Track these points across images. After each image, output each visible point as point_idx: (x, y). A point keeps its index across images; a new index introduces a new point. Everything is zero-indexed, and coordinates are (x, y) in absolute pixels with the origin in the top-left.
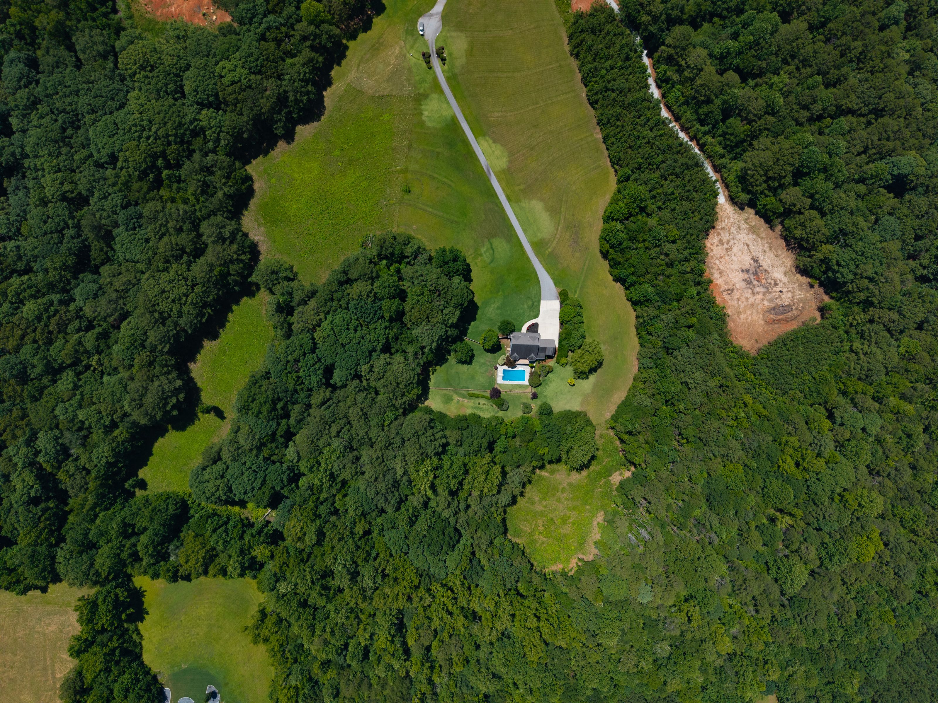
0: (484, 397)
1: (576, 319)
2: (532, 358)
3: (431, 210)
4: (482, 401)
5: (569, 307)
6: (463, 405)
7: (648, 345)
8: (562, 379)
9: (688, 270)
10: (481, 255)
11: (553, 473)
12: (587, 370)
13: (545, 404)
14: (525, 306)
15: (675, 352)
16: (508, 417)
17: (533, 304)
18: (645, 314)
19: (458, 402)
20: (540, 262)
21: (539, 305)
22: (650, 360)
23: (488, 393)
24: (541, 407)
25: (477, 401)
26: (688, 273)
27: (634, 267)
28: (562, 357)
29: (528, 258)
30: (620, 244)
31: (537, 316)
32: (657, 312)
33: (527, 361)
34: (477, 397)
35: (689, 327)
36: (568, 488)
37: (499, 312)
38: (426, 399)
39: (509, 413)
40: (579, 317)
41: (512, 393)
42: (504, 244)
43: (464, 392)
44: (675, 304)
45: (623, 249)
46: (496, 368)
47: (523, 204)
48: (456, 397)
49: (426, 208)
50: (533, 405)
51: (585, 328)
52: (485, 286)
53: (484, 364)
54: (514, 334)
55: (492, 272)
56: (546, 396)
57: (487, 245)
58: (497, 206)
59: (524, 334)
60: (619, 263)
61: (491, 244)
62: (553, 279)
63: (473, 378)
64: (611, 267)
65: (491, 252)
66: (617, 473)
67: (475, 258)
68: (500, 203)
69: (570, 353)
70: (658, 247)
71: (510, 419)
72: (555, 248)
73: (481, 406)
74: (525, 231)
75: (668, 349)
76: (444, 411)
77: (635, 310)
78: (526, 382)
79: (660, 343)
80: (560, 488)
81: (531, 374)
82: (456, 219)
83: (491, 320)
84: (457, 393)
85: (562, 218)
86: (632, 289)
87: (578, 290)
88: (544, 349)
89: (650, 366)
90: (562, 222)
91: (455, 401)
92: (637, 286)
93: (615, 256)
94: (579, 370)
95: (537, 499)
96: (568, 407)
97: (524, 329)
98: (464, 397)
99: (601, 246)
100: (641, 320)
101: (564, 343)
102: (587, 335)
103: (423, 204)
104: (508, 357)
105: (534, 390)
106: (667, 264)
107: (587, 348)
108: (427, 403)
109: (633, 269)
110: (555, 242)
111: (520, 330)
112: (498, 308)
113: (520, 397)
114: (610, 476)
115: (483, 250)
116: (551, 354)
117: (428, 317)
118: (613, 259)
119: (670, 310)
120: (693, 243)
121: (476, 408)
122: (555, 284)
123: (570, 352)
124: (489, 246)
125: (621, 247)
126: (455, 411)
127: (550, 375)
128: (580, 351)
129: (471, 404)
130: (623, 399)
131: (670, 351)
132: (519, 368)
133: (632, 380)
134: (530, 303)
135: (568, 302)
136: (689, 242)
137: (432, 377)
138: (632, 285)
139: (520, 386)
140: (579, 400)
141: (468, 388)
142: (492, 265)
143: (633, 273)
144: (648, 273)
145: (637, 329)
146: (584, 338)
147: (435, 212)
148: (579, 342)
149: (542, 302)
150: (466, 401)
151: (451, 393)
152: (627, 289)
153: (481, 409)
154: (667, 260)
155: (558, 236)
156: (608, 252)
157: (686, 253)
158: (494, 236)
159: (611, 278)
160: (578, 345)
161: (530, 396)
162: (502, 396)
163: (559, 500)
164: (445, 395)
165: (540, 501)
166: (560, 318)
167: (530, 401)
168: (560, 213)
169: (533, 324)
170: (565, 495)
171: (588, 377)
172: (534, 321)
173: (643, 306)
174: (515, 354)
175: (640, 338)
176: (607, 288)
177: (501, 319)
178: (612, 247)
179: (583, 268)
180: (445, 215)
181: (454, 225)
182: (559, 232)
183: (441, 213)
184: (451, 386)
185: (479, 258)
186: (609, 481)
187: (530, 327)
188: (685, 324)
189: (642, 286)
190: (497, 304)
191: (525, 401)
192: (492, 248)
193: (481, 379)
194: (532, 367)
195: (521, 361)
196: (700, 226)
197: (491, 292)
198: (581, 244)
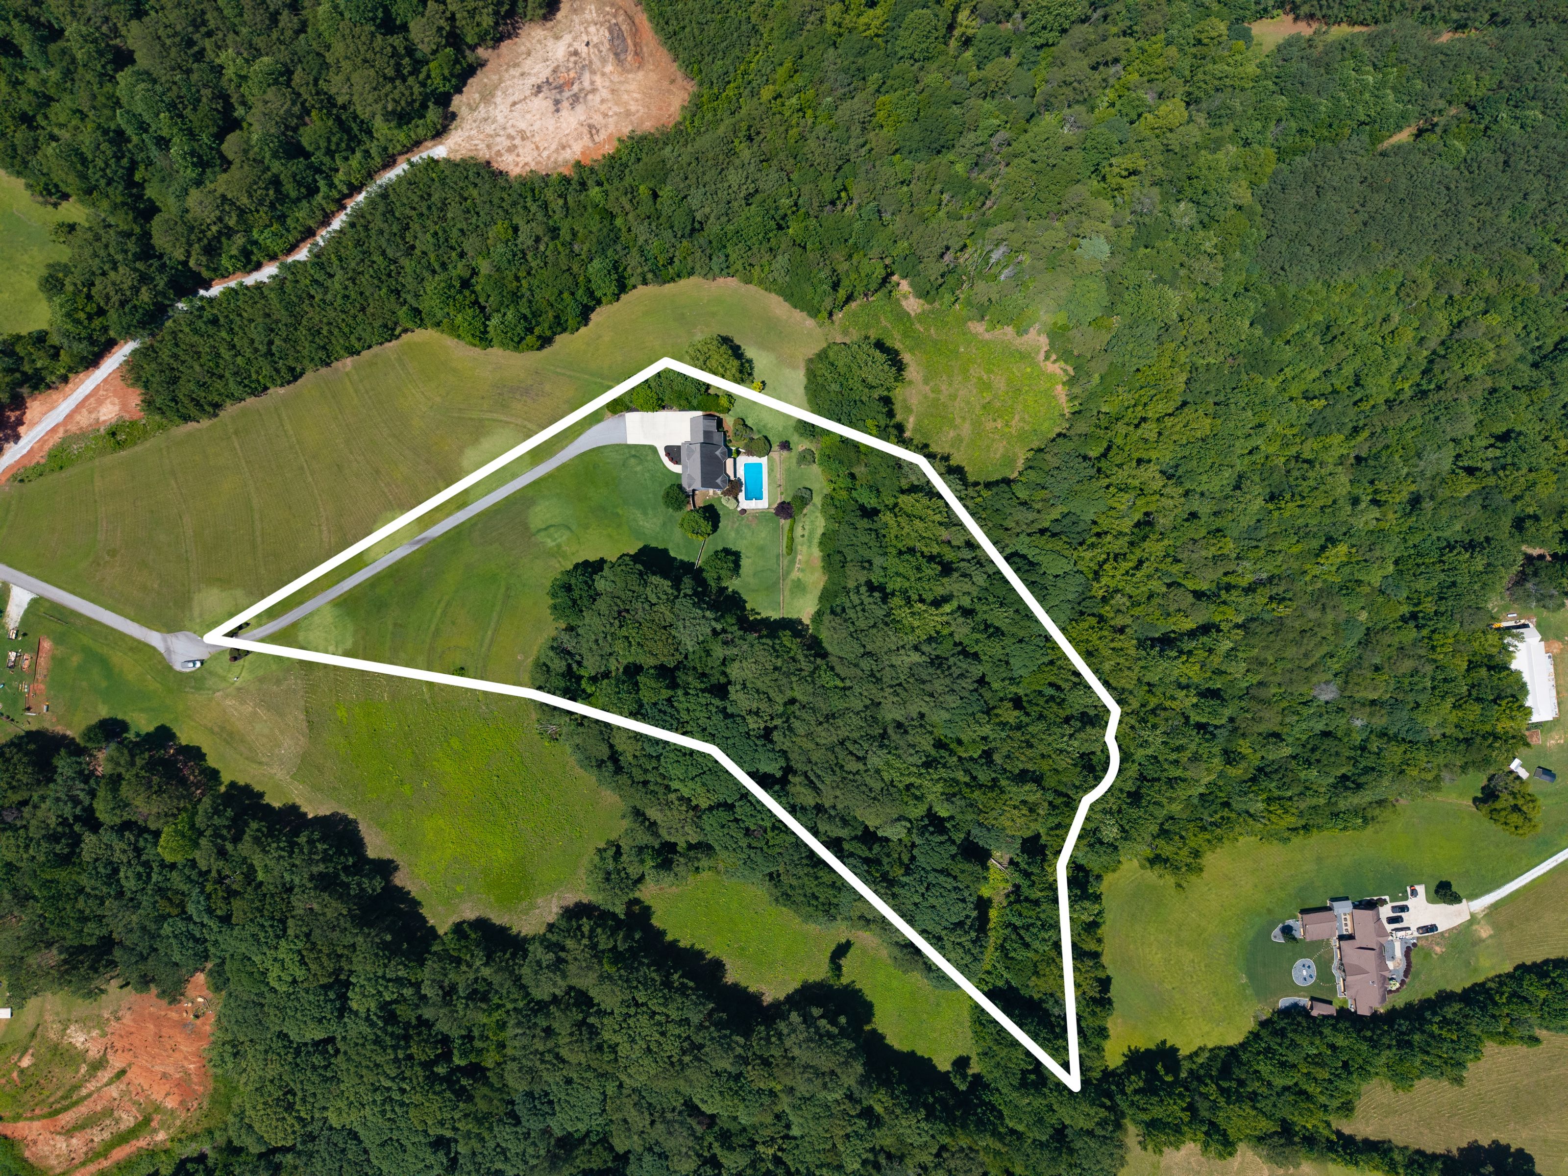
0: (792, 530)
1: (654, 384)
2: (723, 453)
3: (489, 633)
4: (799, 531)
5: (635, 396)
6: (807, 562)
7: (690, 264)
9: (561, 202)
10: (559, 546)
11: (908, 409)
12: (737, 362)
13: (797, 429)
14: (639, 468)
15: (698, 218)
16: (822, 489)
17: (634, 456)
18: (639, 270)
19: (802, 570)
20: (563, 448)
21: (636, 446)
22: (714, 258)
23: (785, 523)
24: (802, 435)
25: (798, 540)
26: (566, 203)
27: (561, 293)
28: (718, 405)
29: (559, 469)
30: (525, 317)
31: (653, 449)
32: (634, 251)
33: (729, 462)
34: (792, 540)
35: (655, 196)
36: (932, 384)
37: (650, 512)
38: (800, 622)
39: (815, 487)
41: (783, 482)
42: (537, 509)
43: (786, 562)
44: (618, 222)
45: (533, 313)
46: (744, 511)
48: (795, 575)
49: (487, 641)
50: (801, 448)
52: (610, 536)
53: (737, 532)
54: (685, 485)
55: (586, 527)
56: (785, 428)
57: (541, 537)
58: (475, 524)
59: (685, 468)
60: (557, 317)
61: (539, 531)
62: (591, 425)
63: (761, 549)
64: (564, 330)
65: (552, 530)
66: (904, 303)
67: (564, 556)
70: (525, 254)
71: (825, 483)
73: (806, 534)
74: (515, 476)
75: (693, 230)
76: (817, 593)
77: (634, 287)
78: (764, 460)
79: (685, 243)
80: (932, 396)
81: (749, 453)
82: (503, 590)
83: (664, 524)
84: (788, 573)
85: (488, 416)
86: (598, 294)
87: (606, 383)
88: (707, 434)
89: (723, 258)
90: (495, 416)
91: (801, 575)
92: (594, 286)
93: (546, 325)
94: (738, 375)
95: (952, 434)
96: (800, 391)
97: (677, 469)
98: (793, 562)
99: (531, 348)
100: (650, 276)
101: (695, 402)
103: (481, 646)
104: (724, 493)
105: (775, 447)
106: (553, 239)
107: (701, 363)
108: (806, 621)
109: (566, 295)
110: (530, 426)
111: (678, 476)
112: (645, 514)
113: (788, 470)
114: (909, 315)
115: (550, 543)
116: (714, 423)
117: (665, 628)
118: (550, 328)
119: (629, 230)
120: (515, 196)
121: (810, 541)
122: (599, 421)
123: (710, 391)
124: (542, 534)
125: (529, 316)
126: (816, 575)
127: (749, 422)
129: (804, 549)
130: (781, 299)
131: (697, 226)
132: (741, 474)
133: (750, 286)
134: (633, 461)
135: (627, 400)
136: (514, 204)
137: (764, 615)
138: (591, 294)
139: (771, 471)
140: (787, 372)
141: (778, 556)
142: (574, 527)
143: (573, 294)
144: (570, 269)
145: (665, 282)
147: (493, 625)
149: (631, 441)
150: (799, 557)
151: (788, 582)
152: (599, 302)
153: (812, 533)
154: (546, 239)
155: (519, 421)
156: (539, 338)
157: (534, 208)
158: (527, 528)
159: (583, 330)
161: (785, 453)
162: (788, 500)
163: (953, 397)
164: (792, 592)
165: (956, 427)
166: (654, 410)
167: (794, 454)
168: (481, 420)
169: (668, 454)
170: (944, 387)
171: (750, 361)
172: (662, 453)
173: (626, 275)
174: (719, 481)
175: (679, 276)
176: (600, 337)
177: (662, 508)
178: (530, 330)
179: (570, 377)
180: (498, 608)
181: (513, 593)
182: (513, 420)
183: (495, 615)
184: (776, 583)
185: (564, 548)
186: (918, 316)
187: (672, 460)
188: (651, 203)
189: (593, 278)
190: (639, 515)
191: (794, 461)
192: (546, 529)
193: (763, 535)
194: (738, 453)
195: (730, 471)
196: (487, 186)
197: (619, 526)
198: (530, 382)
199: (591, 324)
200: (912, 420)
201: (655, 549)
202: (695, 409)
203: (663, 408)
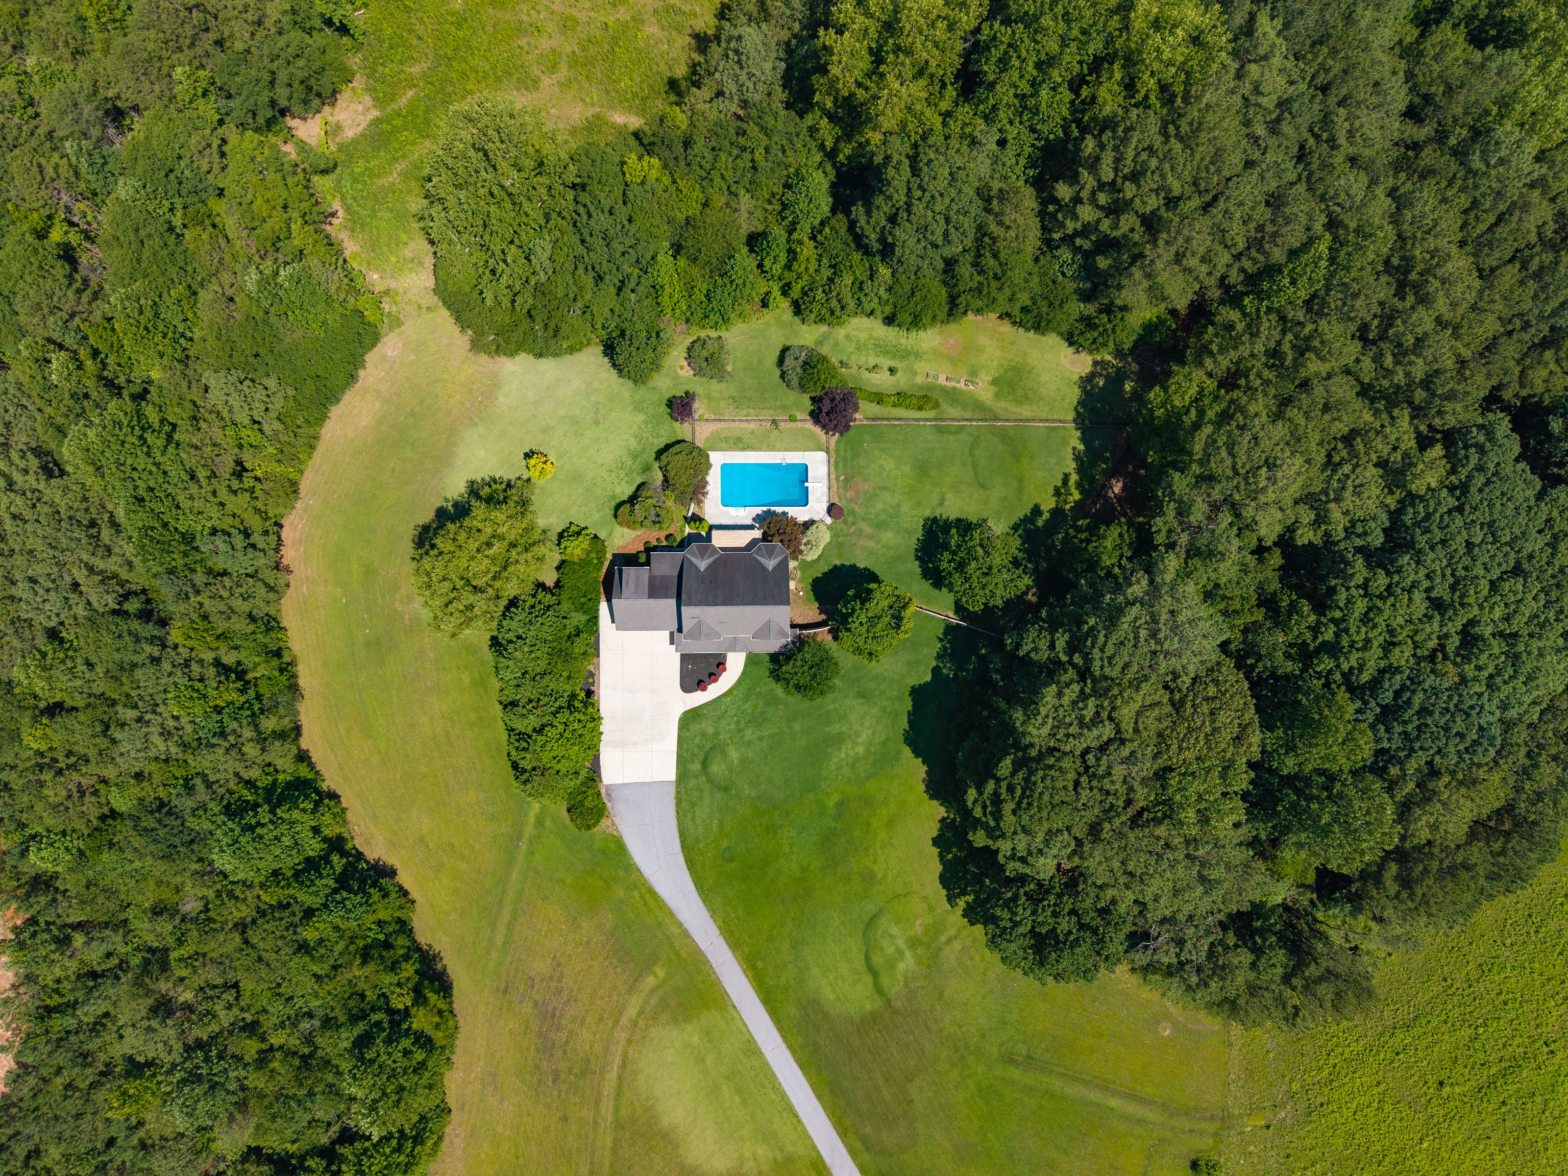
0: (879, 398)
1: (533, 721)
2: (703, 553)
3: (1113, 1103)
4: (881, 380)
5: (563, 767)
6: (954, 362)
7: (240, 625)
8: (577, 478)
9: (79, 939)
10: (913, 943)
11: (594, 125)
12: (479, 510)
13: (639, 378)
14: (734, 754)
15: (111, 601)
16: (782, 325)
17: (705, 764)
18: (251, 750)
19: (974, 373)
20: (686, 934)
21: (682, 761)
22: (220, 563)
23: (865, 412)
24: (656, 366)
25: (901, 381)
26: (78, 926)
27: (303, 948)
28: (584, 563)
29: (734, 945)
30: (363, 1042)
31: (689, 719)
32: (203, 761)
33: (720, 540)
34: (901, 398)
35: (55, 709)
36: (536, 71)
37: (836, 728)
38: (1087, 381)
39: (777, 339)
40: (520, 725)
41: (768, 414)
42: (828, 994)
43: (954, 412)
44: (121, 802)
45: (354, 1019)
46: (832, 509)
47: (763, 1151)
48: (983, 391)
49: (1130, 1108)
50: (686, 372)
51: (497, 685)
52: (890, 823)
53: (881, 525)
54: (774, 645)
55: (869, 878)
56: (638, 408)
57: (894, 986)
58: (864, 1140)
59: (734, 646)
60: (366, 955)
61: (879, 989)
62: (630, 867)
63: (922, 470)
64: (404, 927)
65: (877, 960)
66: (350, 133)
67: (937, 929)
68: (853, 1153)
69: (550, 578)
70: (200, 1045)
71: (768, 316)
72: (631, 990)
73: (886, 363)
74: (752, 1049)
75: (146, 615)
76: (1026, 338)
77: (303, 757)
78: (717, 458)
79: (175, 635)
80: (564, 71)
81: (698, 491)
82: (1015, 1073)
83: (863, 695)
84: (979, 406)
85: (607, 1107)
86: (313, 847)
87: (529, 829)
88: (655, 590)
89: (220, 542)
90: (609, 1088)
91: (985, 378)
92: (289, 862)
93: (389, 979)
94: (510, 508)
95: (652, 29)
96: (549, 367)
97: (736, 663)
98: (953, 396)
99: (446, 1014)
100: (269, 724)
101: (579, 618)
102: (488, 656)
103: (1140, 1121)
104: (796, 553)
105: (682, 430)
106: (165, 966)
107: (480, 603)
108: (1084, 364)
109: (309, 934)
110: (632, 1011)
111: (752, 660)
112: (839, 740)
113: (737, 401)
114: (377, 122)
115: (907, 963)
116: (630, 573)
117: (1178, 706)
118: (394, 968)
119: (139, 776)
120: (61, 1059)
121: (905, 354)
122: (621, 847)
123: (550, 582)
124: (885, 981)
125: (361, 1027)
126: (983, 340)
127: (625, 491)
128: (511, 589)
129: (922, 367)
130: (335, 412)
131: (133, 605)
132: (745, 514)
133: (304, 486)
134: (717, 768)
135: (571, 784)
136: (85, 1058)
137: (1071, 466)
138: (312, 865)
139: (739, 444)
140: (505, 400)
141: (939, 430)
142: (872, 908)
143: (309, 913)
144: (242, 927)
145: (294, 688)
146: (495, 642)
147: (1095, 1096)
148: (515, 625)
149: (670, 774)
150: (942, 380)
151: (1002, 406)
152: (337, 844)
153: (884, 349)
154: (163, 986)
155: (621, 1036)
156: (419, 998)
157: (89, 1012)
158: (869, 1021)
159: (404, 878)
160: (520, 615)
161: (699, 407)
162: (808, 405)
163: (567, 25)
164: (1023, 399)
165: (638, 20)
166: (596, 719)
167: (698, 386)
168: (619, 1125)
169: (700, 686)
170: (544, 44)
171: (473, 490)
172: (699, 698)
173: (264, 782)
174: (770, 564)
175: (278, 654)
176: (421, 840)
177: (830, 702)
178: (401, 1016)
179: (515, 916)
180: (1056, 1084)
181: (1022, 1049)
182: (618, 1051)
183: (1074, 1091)
184: (1004, 436)
185: (918, 930)
186: (379, 102)
187: (713, 677)
188: (69, 720)
189: (267, 864)
190: (842, 755)
191: (715, 386)
192: (874, 973)
193: (890, 465)
194: (696, 519)
195: (741, 539)
196: (32, 1129)
197: (867, 801)
198: (528, 1008)
199: (391, 859)
200: (619, 118)
201: (914, 718)
202: (594, 619)
203: (589, 693)
